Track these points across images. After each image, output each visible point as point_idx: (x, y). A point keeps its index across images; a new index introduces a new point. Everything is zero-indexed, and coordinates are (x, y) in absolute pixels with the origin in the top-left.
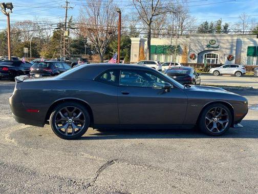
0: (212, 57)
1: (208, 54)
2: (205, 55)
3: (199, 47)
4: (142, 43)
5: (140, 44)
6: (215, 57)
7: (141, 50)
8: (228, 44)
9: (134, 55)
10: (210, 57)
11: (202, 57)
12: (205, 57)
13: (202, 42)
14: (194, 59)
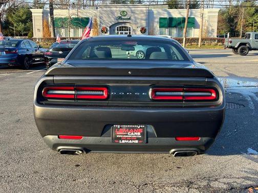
0: (125, 30)
1: (120, 27)
2: (118, 28)
3: (113, 19)
4: (45, 16)
5: (43, 16)
6: (127, 30)
7: (45, 23)
8: (143, 15)
9: (36, 30)
10: (123, 30)
11: (114, 30)
12: (118, 30)
13: (116, 13)
14: (105, 33)
